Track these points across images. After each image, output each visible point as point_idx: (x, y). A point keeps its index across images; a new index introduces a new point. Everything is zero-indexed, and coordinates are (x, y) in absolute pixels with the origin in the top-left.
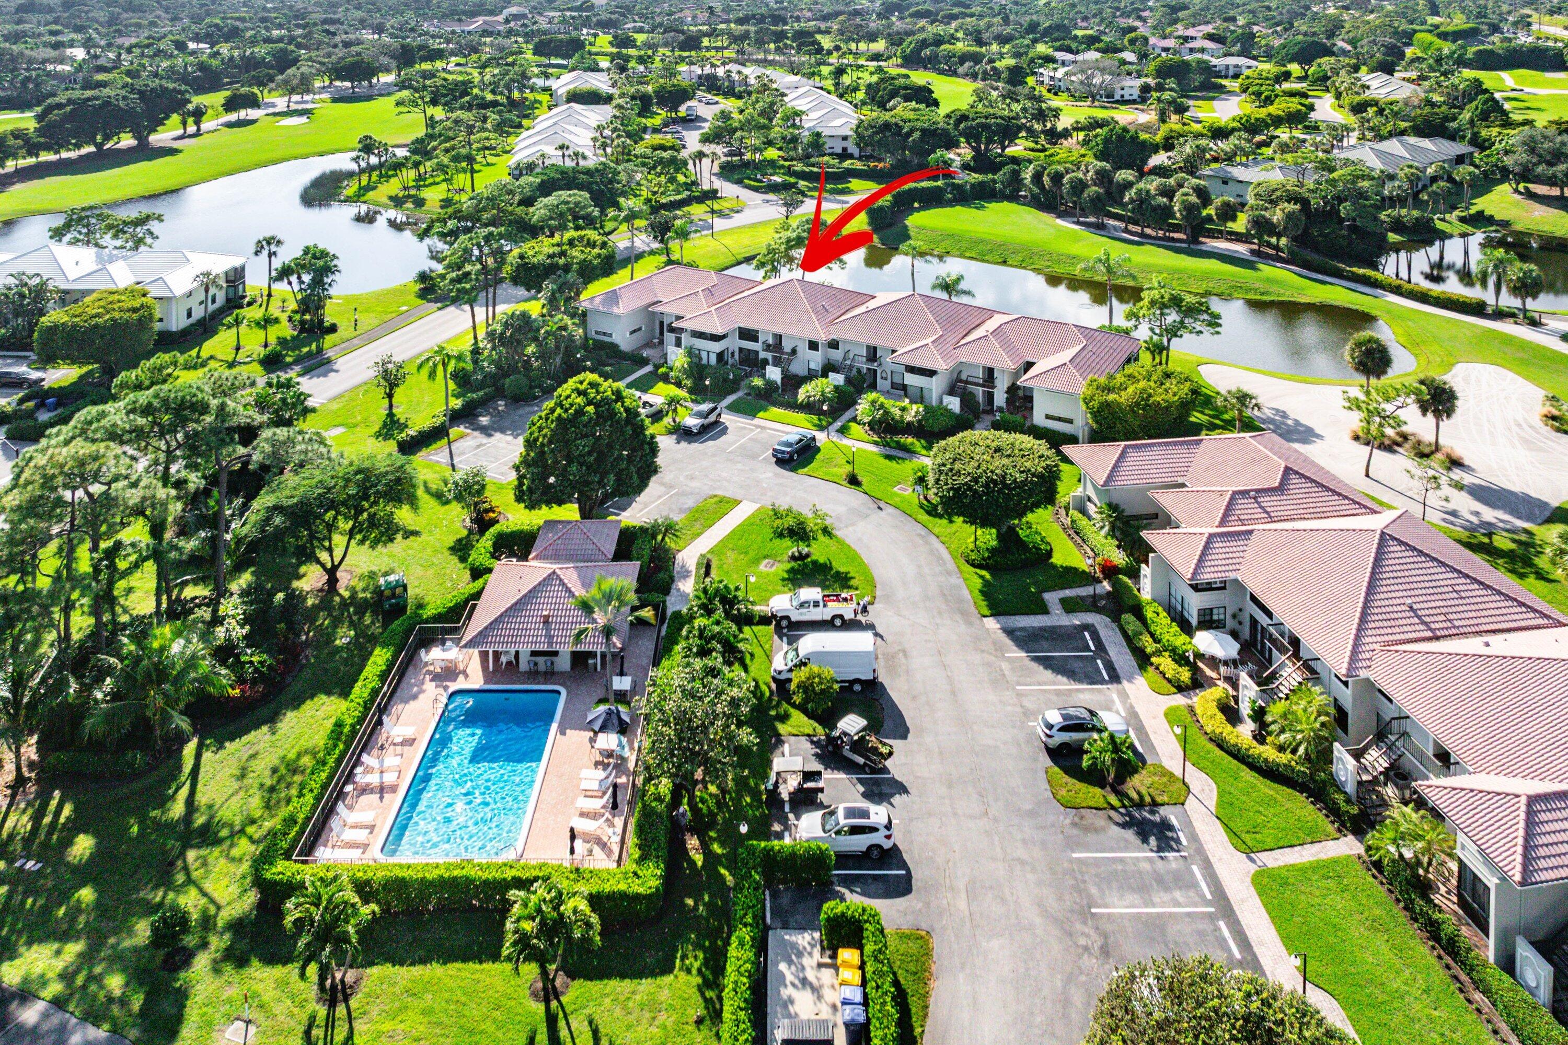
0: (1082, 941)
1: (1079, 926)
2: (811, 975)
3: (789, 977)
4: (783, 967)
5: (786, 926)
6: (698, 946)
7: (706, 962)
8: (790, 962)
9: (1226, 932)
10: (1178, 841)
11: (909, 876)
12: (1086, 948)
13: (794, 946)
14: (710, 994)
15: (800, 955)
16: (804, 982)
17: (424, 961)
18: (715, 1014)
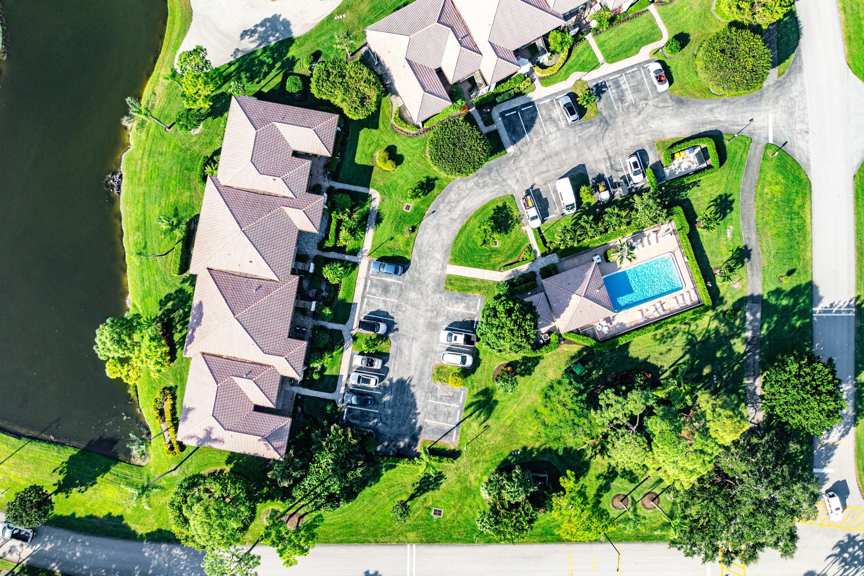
0: (644, 105)
1: (640, 106)
2: (677, 166)
3: (679, 171)
4: (677, 173)
5: (665, 177)
6: (679, 195)
7: (683, 191)
8: (675, 172)
9: (630, 71)
10: (602, 83)
11: (638, 151)
12: (646, 104)
13: (670, 173)
14: (691, 186)
15: (672, 171)
16: (679, 167)
17: (706, 256)
18: (695, 183)
